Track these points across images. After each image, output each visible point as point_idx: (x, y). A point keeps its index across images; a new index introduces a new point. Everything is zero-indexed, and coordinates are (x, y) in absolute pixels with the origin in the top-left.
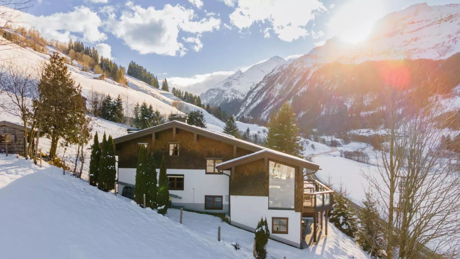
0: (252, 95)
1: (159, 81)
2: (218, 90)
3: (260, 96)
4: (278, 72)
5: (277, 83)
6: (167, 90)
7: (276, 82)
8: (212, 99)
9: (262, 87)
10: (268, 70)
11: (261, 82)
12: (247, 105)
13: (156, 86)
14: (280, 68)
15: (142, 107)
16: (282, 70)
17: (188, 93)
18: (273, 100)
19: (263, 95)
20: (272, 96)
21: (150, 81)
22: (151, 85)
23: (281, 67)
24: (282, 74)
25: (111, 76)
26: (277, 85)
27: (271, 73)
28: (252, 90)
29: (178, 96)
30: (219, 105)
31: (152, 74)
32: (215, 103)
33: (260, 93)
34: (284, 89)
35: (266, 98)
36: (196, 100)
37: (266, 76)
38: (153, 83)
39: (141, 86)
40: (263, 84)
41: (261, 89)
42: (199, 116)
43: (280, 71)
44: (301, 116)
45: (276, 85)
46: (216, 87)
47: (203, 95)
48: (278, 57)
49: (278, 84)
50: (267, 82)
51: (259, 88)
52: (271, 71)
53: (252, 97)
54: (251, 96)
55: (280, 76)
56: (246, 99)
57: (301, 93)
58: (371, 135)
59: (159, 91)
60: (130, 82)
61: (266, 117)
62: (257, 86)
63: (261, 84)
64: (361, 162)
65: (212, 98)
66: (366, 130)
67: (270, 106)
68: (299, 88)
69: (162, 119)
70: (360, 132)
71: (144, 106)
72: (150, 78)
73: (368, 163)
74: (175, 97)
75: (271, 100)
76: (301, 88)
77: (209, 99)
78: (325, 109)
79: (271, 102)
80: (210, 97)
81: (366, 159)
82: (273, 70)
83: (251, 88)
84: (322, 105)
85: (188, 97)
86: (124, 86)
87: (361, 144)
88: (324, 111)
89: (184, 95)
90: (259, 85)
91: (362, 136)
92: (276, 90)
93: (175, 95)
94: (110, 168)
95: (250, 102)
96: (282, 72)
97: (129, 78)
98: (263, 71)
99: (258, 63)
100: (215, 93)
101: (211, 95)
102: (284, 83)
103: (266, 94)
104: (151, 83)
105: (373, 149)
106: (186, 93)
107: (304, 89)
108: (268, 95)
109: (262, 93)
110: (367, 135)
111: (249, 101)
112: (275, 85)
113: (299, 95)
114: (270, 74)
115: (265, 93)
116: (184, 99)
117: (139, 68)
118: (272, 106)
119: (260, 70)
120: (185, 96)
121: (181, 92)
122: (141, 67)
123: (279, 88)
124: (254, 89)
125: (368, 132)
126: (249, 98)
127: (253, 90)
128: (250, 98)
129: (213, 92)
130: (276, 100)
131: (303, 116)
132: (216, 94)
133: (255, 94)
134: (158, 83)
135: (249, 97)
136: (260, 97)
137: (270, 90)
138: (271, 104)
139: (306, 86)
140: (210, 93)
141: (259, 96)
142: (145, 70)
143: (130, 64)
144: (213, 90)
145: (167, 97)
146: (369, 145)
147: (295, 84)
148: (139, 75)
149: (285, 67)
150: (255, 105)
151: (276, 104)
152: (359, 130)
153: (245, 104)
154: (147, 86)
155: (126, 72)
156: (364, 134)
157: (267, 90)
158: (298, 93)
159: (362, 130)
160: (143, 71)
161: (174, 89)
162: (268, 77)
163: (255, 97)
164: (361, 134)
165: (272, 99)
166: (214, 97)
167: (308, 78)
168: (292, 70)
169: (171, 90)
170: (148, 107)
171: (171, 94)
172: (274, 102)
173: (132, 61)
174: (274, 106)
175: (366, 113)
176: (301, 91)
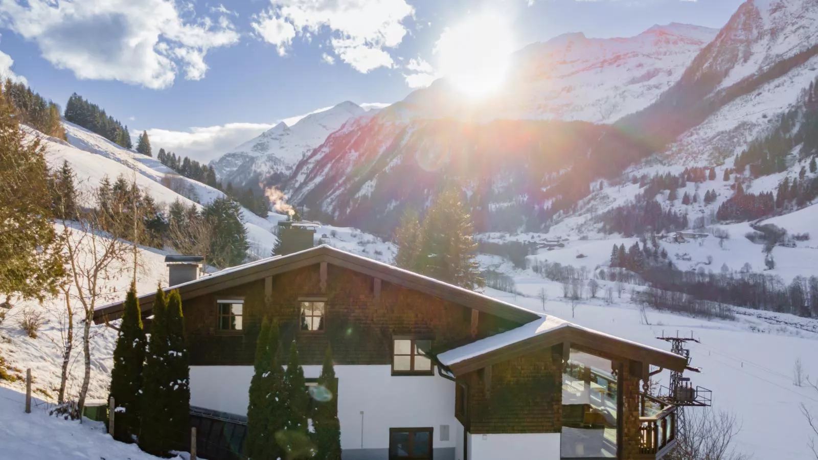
0: (305, 168)
1: (131, 135)
2: (242, 155)
3: (320, 171)
4: (351, 129)
5: (350, 149)
6: (149, 154)
7: (348, 147)
8: (231, 173)
9: (323, 155)
10: (334, 126)
11: (321, 146)
12: (297, 185)
13: (125, 143)
14: (354, 123)
15: (116, 188)
16: (358, 125)
17: (189, 161)
18: (344, 178)
19: (326, 170)
20: (341, 170)
21: (113, 134)
22: (115, 142)
23: (357, 121)
24: (359, 133)
26: (350, 152)
27: (339, 130)
28: (305, 159)
29: (169, 164)
30: (244, 184)
31: (117, 121)
32: (238, 179)
33: (321, 165)
34: (363, 159)
35: (331, 174)
36: (206, 174)
37: (331, 135)
38: (118, 138)
39: (96, 143)
40: (326, 150)
41: (323, 159)
43: (355, 128)
44: (392, 207)
45: (348, 151)
46: (239, 151)
47: (214, 164)
48: (352, 104)
49: (353, 151)
50: (332, 145)
51: (319, 157)
52: (339, 127)
53: (306, 172)
54: (305, 169)
55: (355, 138)
56: (295, 174)
57: (392, 168)
58: (506, 242)
59: (132, 154)
60: (71, 134)
61: (331, 208)
62: (315, 152)
63: (323, 150)
64: (500, 289)
65: (231, 172)
66: (498, 234)
67: (338, 188)
68: (388, 160)
69: (158, 214)
70: (489, 237)
71: (121, 186)
72: (114, 130)
73: (511, 292)
74: (164, 167)
75: (340, 179)
76: (391, 160)
77: (225, 172)
78: (430, 198)
79: (341, 181)
80: (228, 169)
81: (508, 284)
82: (343, 126)
83: (304, 156)
84: (426, 190)
85: (190, 167)
86: (62, 143)
87: (493, 257)
88: (429, 201)
89: (182, 163)
90: (319, 151)
91: (494, 244)
92: (348, 163)
93: (164, 162)
95: (302, 181)
96: (358, 130)
97: (69, 126)
98: (324, 127)
99: (316, 112)
100: (237, 162)
101: (229, 164)
102: (362, 150)
103: (331, 168)
104: (115, 138)
105: (513, 267)
106: (186, 160)
107: (395, 161)
108: (334, 169)
109: (324, 166)
110: (501, 242)
111: (301, 178)
112: (347, 152)
113: (387, 171)
114: (337, 132)
115: (329, 165)
116: (182, 171)
117: (90, 108)
118: (342, 189)
119: (320, 124)
120: (184, 166)
121: (177, 158)
122: (94, 107)
123: (354, 158)
124: (311, 157)
125: (501, 237)
126: (300, 174)
127: (307, 160)
128: (302, 174)
129: (233, 160)
130: (348, 179)
131: (395, 207)
132: (239, 162)
133: (311, 166)
134: (129, 138)
135: (301, 172)
136: (321, 173)
137: (338, 161)
138: (340, 186)
139: (399, 156)
140: (228, 160)
141: (318, 171)
142: (103, 113)
143: (71, 98)
144: (233, 155)
145: (149, 167)
146: (505, 260)
147: (382, 150)
148: (92, 122)
149: (364, 122)
150: (311, 186)
151: (348, 186)
152: (487, 234)
153: (294, 184)
154: (108, 144)
155: (63, 114)
156: (496, 241)
157: (334, 161)
158: (387, 168)
159: (492, 234)
160: (98, 115)
161: (162, 151)
162: (333, 138)
163: (312, 171)
164: (491, 241)
165: (342, 177)
166: (235, 169)
167: (404, 143)
168: (376, 129)
170: (129, 188)
171: (156, 162)
172: (344, 182)
173: (75, 94)
174: (345, 189)
175: (497, 206)
176: (392, 164)
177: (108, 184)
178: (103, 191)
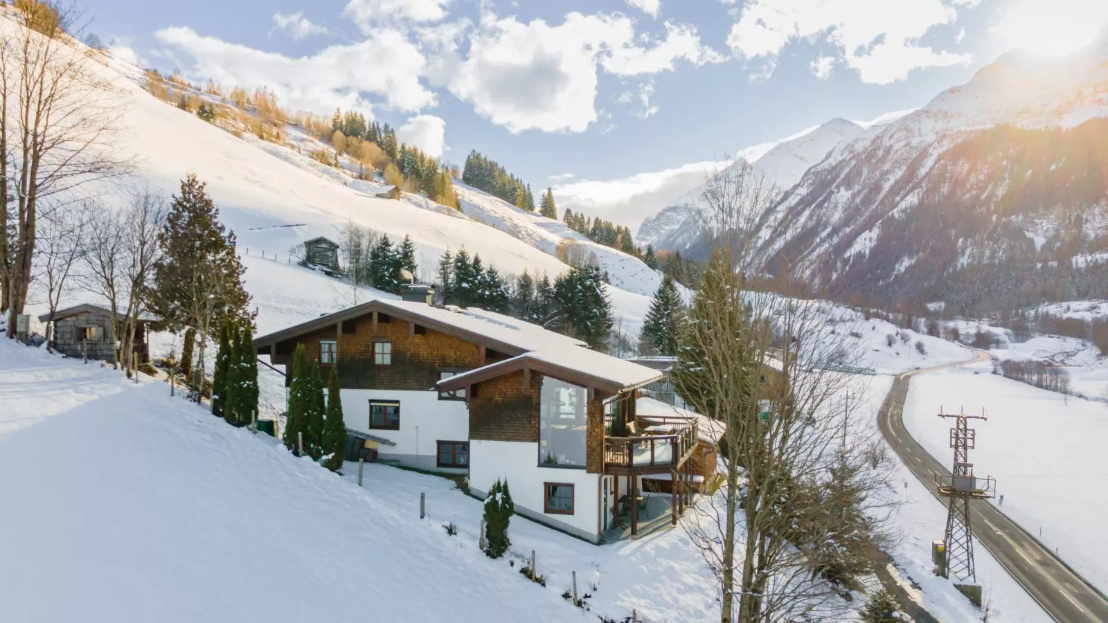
0: (772, 218)
1: (534, 194)
2: (687, 208)
3: (794, 221)
4: (841, 158)
5: (838, 187)
6: (554, 217)
7: (835, 184)
8: (671, 234)
9: (798, 198)
10: (815, 157)
11: (796, 187)
12: (760, 243)
13: (527, 205)
14: (846, 148)
15: (458, 260)
16: (851, 152)
17: (600, 221)
18: (829, 230)
19: (803, 219)
20: (825, 219)
21: (512, 195)
22: (515, 204)
23: (850, 147)
24: (853, 163)
25: (423, 189)
26: (839, 192)
27: (823, 162)
28: (773, 205)
29: (577, 227)
30: (687, 247)
31: (517, 180)
32: (680, 240)
33: (794, 213)
34: (858, 200)
35: (810, 224)
36: (620, 237)
37: (809, 170)
38: (519, 200)
39: (492, 208)
40: (803, 191)
41: (798, 204)
42: (591, 277)
43: (847, 155)
44: (903, 269)
45: (836, 191)
46: (681, 203)
47: (649, 222)
48: (843, 121)
49: (842, 189)
50: (811, 184)
51: (792, 201)
52: (823, 157)
53: (772, 224)
54: (772, 220)
55: (847, 170)
56: (759, 228)
57: (904, 211)
58: (1099, 316)
59: (534, 217)
60: (466, 200)
61: (808, 272)
62: (787, 195)
63: (797, 192)
64: (1047, 388)
65: (672, 231)
66: (1086, 304)
67: (819, 245)
68: (898, 199)
69: (502, 288)
70: (1068, 309)
71: (462, 259)
72: (515, 190)
73: (1065, 392)
74: (570, 232)
75: (824, 230)
76: (902, 199)
77: (662, 231)
78: (968, 252)
79: (824, 234)
80: (667, 228)
81: (1059, 380)
82: (829, 156)
83: (772, 202)
84: (961, 240)
85: (601, 230)
86: (450, 213)
87: (1065, 340)
88: (966, 256)
89: (592, 226)
90: (792, 194)
91: (1069, 319)
92: (836, 207)
93: (570, 225)
94: (245, 385)
95: (768, 237)
96: (851, 159)
97: (465, 190)
98: (802, 159)
99: (791, 138)
100: (678, 217)
101: (669, 221)
102: (857, 188)
103: (811, 216)
104: (516, 200)
105: (1098, 356)
106: (597, 221)
107: (912, 199)
108: (815, 218)
109: (799, 213)
110: (1089, 317)
111: (765, 234)
112: (833, 192)
113: (896, 216)
114: (819, 164)
115: (807, 213)
116: (591, 236)
117: (489, 167)
118: (826, 245)
119: (795, 156)
120: (594, 229)
121: (586, 220)
122: (493, 165)
123: (844, 200)
124: (779, 203)
125: (1092, 308)
126: (764, 227)
127: (776, 207)
128: (767, 227)
129: (675, 214)
130: (835, 231)
131: (907, 269)
132: (683, 217)
133: (780, 216)
134: (531, 198)
135: (766, 224)
136: (795, 223)
137: (820, 206)
138: (823, 241)
139: (916, 191)
140: (668, 216)
141: (791, 221)
142: (503, 171)
143: (469, 156)
144: (675, 209)
145: (552, 232)
146: (1089, 344)
147: (887, 186)
148: (490, 183)
149: (859, 147)
150: (779, 244)
151: (835, 240)
152: (1065, 305)
153: (756, 242)
154: (507, 207)
155: (461, 177)
156: (1077, 316)
157: (813, 206)
158: (895, 211)
159: (1074, 305)
160: (496, 174)
161: (568, 211)
162: (814, 173)
163: (780, 224)
164: (1065, 316)
165: (826, 227)
166: (677, 227)
167: (923, 171)
168: (880, 153)
169: (560, 214)
170: (471, 261)
171: (561, 226)
172: (830, 236)
173: (474, 151)
174: (831, 245)
175: (1089, 258)
176: (903, 205)
177: (448, 257)
178: (444, 265)
